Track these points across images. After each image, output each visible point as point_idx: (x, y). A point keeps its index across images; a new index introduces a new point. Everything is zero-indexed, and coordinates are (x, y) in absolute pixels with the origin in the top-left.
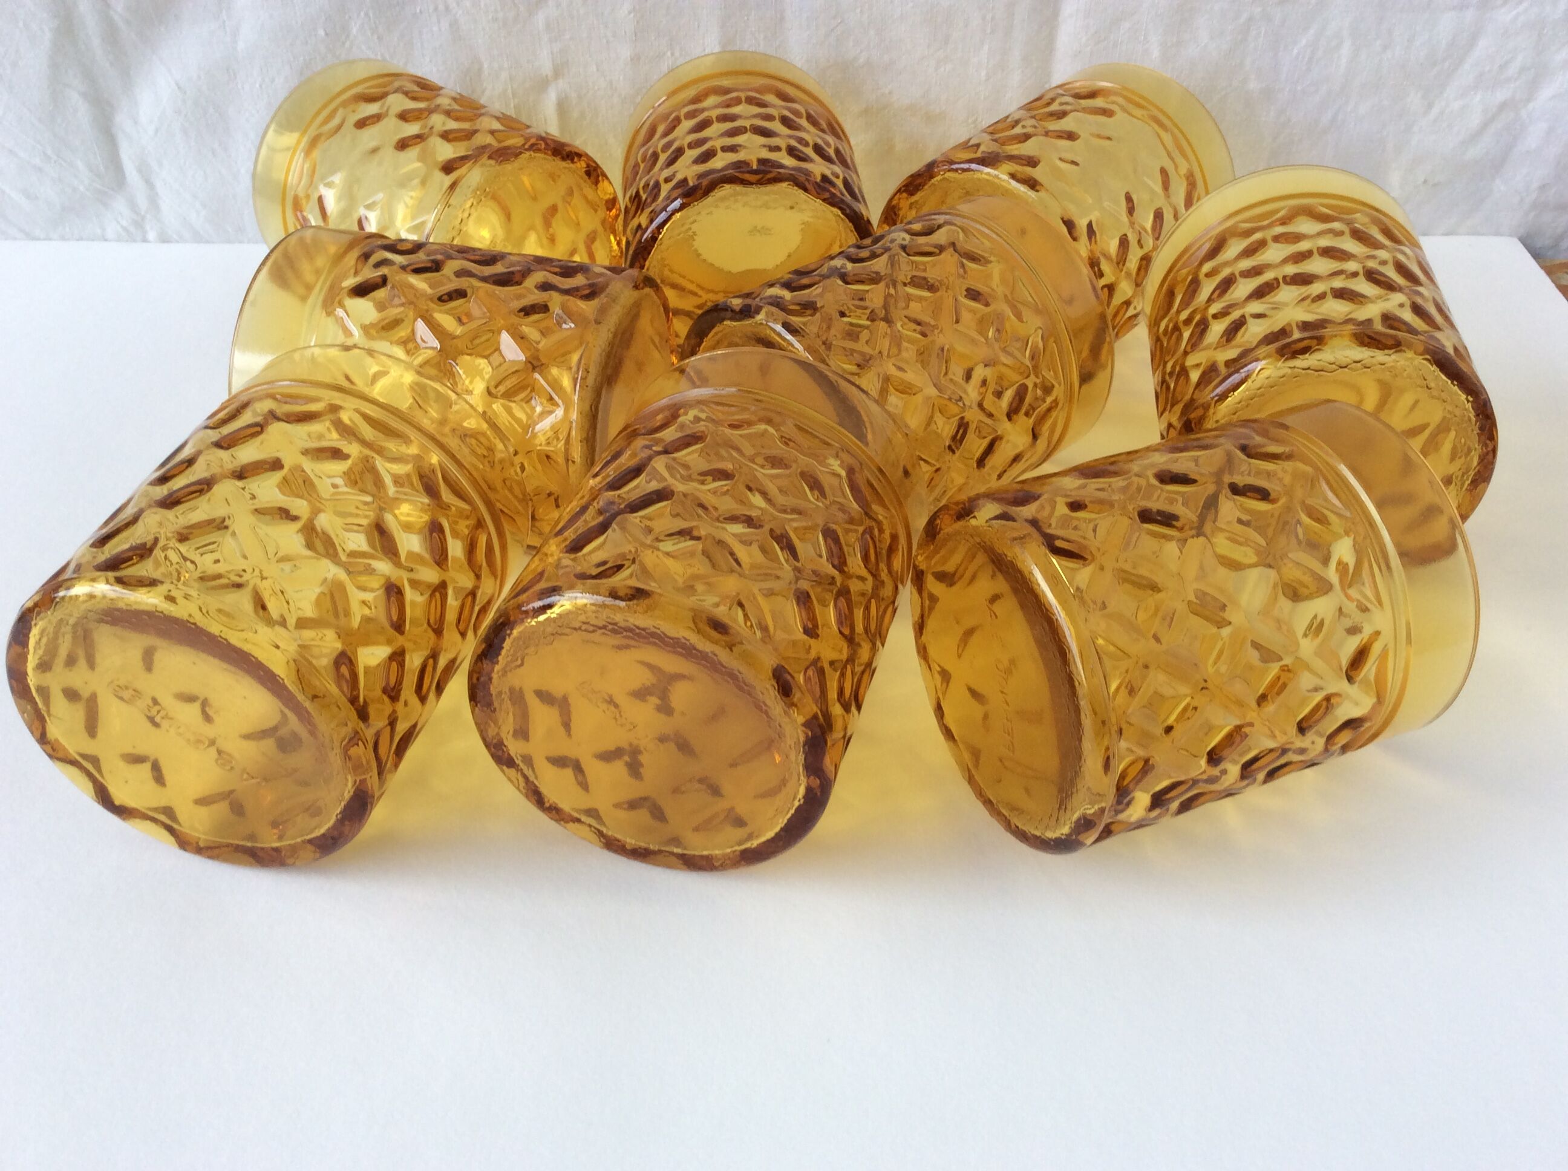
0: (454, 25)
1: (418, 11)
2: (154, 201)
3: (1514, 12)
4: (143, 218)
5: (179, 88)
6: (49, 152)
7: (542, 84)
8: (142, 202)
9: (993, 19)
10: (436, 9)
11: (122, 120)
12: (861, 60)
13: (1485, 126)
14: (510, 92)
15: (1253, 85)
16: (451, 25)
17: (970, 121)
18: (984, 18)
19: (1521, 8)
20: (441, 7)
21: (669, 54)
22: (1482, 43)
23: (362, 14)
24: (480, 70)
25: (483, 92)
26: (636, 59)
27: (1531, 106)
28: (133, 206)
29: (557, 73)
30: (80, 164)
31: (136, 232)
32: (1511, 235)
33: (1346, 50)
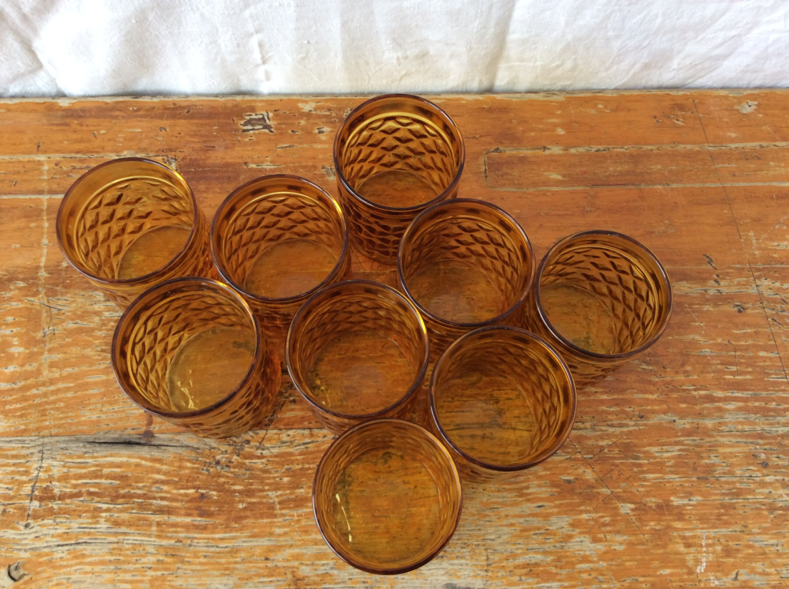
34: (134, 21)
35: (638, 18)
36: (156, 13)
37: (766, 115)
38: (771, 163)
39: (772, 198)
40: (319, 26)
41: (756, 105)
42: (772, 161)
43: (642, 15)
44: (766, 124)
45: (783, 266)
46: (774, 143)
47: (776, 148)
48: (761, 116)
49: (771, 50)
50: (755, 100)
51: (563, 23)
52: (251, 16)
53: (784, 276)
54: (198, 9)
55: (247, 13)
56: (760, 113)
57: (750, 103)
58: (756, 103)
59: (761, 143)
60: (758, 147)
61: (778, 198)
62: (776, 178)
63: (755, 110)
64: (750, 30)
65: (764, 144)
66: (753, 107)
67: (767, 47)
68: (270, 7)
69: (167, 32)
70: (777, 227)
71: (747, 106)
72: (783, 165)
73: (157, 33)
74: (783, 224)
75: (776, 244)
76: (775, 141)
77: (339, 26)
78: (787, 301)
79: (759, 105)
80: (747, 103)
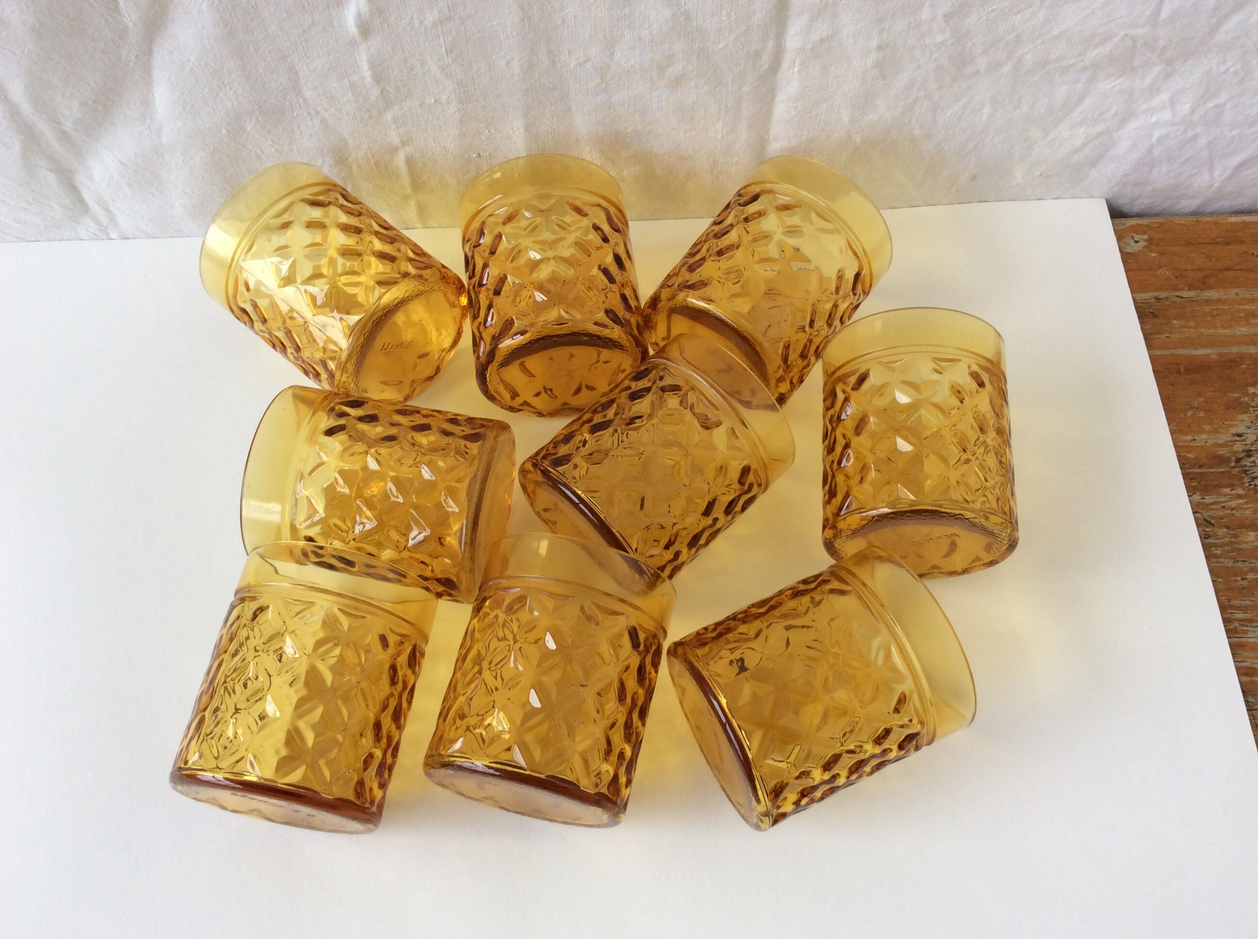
0: (324, 121)
1: (295, 115)
2: (112, 218)
3: (1113, 84)
4: (106, 227)
5: (122, 163)
6: (31, 200)
7: (395, 150)
8: (105, 221)
9: (726, 106)
10: (309, 113)
11: (80, 179)
12: (629, 130)
13: (1085, 144)
14: (370, 155)
15: (917, 132)
16: (321, 121)
17: (710, 160)
18: (719, 106)
19: (1117, 82)
20: (313, 112)
21: (487, 131)
22: (1087, 101)
23: (254, 120)
24: (346, 144)
25: (350, 155)
26: (462, 136)
27: (1120, 132)
28: (97, 222)
29: (404, 143)
30: (55, 206)
31: (103, 234)
32: (1101, 198)
33: (987, 110)
34: (225, 132)
35: (955, 108)
36: (257, 120)
37: (1162, 254)
38: (1175, 322)
39: (1178, 372)
40: (493, 131)
41: (1146, 240)
42: (1176, 319)
43: (962, 103)
44: (1161, 267)
45: (1203, 470)
46: (1177, 294)
47: (1179, 300)
48: (1154, 255)
49: (1157, 152)
50: (1145, 233)
51: (846, 119)
52: (395, 120)
53: (1206, 486)
54: (317, 113)
55: (388, 116)
56: (1151, 251)
57: (1137, 238)
58: (1146, 237)
59: (1156, 294)
60: (1153, 300)
61: (1188, 371)
62: (1183, 344)
63: (1145, 247)
64: (1124, 122)
65: (1162, 295)
66: (1142, 244)
67: (1151, 149)
68: (421, 105)
69: (273, 150)
70: (1189, 413)
71: (1132, 243)
72: (1192, 324)
73: (259, 152)
74: (1199, 408)
75: (1189, 438)
76: (1179, 290)
77: (522, 130)
78: (1213, 521)
79: (1150, 240)
80: (1133, 237)
